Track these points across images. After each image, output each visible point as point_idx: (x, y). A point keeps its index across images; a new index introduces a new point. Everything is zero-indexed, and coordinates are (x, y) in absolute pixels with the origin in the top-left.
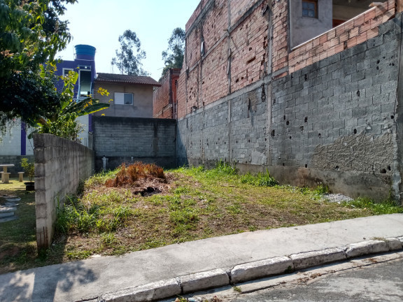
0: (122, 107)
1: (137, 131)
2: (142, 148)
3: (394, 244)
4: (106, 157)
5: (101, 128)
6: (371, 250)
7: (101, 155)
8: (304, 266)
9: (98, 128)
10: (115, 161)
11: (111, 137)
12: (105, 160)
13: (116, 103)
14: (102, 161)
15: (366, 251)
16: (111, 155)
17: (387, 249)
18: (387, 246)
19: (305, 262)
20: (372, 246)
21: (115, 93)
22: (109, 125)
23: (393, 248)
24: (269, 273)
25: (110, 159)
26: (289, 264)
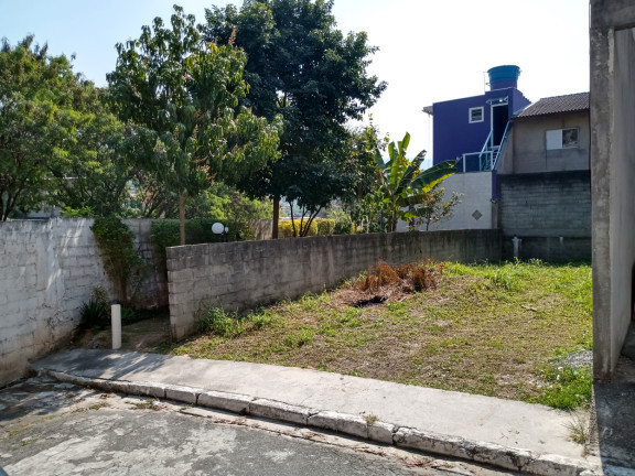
0: (559, 153)
1: (569, 193)
2: (580, 222)
3: (377, 432)
4: (519, 237)
5: (510, 192)
6: (341, 427)
7: (510, 233)
8: (259, 413)
9: (506, 192)
10: (533, 243)
11: (527, 205)
12: (516, 241)
13: (550, 147)
14: (512, 243)
15: (332, 425)
16: (527, 234)
17: (365, 435)
18: (367, 430)
19: (261, 409)
20: (343, 422)
21: (548, 133)
22: (522, 187)
23: (375, 436)
24: (227, 407)
25: (525, 240)
26: (244, 406)
